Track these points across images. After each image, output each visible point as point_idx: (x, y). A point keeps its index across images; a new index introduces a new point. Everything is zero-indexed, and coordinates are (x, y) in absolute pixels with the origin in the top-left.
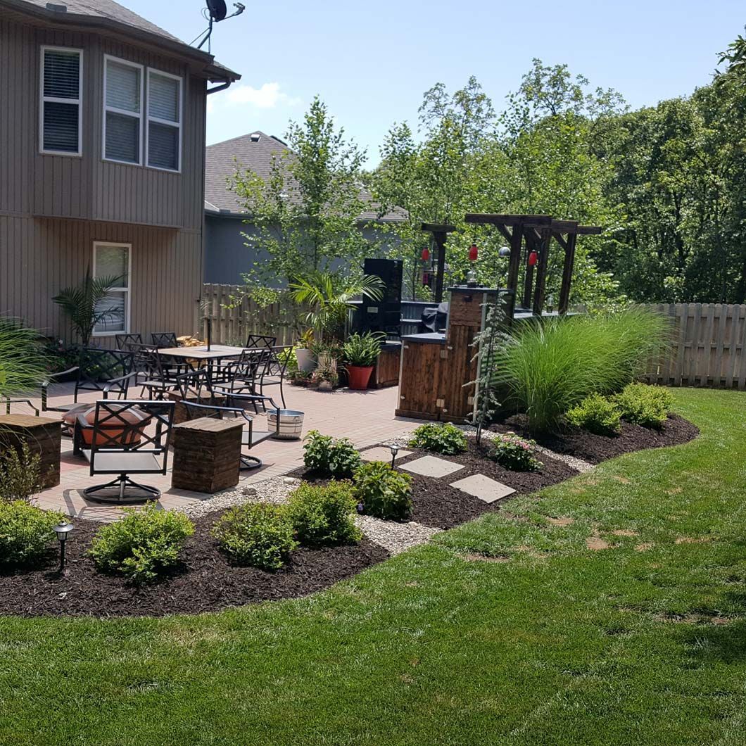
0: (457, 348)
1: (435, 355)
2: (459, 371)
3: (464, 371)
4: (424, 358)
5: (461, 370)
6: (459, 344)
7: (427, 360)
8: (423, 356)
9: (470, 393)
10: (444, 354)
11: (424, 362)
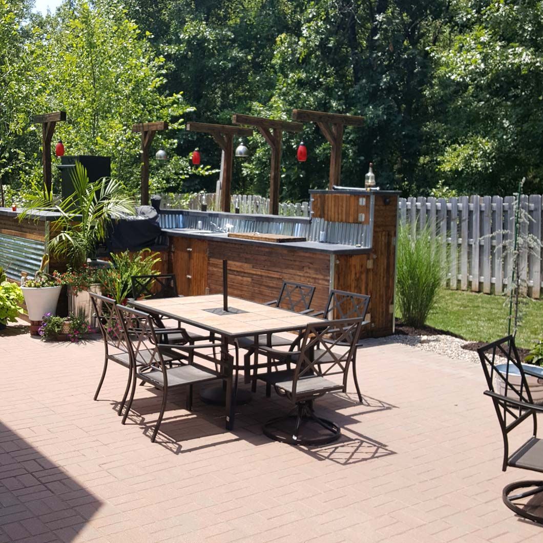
0: (379, 256)
1: (362, 266)
2: (382, 280)
3: (385, 279)
4: (353, 273)
5: (384, 277)
6: (381, 251)
7: (356, 274)
8: (353, 268)
9: (390, 302)
10: (370, 264)
11: (353, 276)
